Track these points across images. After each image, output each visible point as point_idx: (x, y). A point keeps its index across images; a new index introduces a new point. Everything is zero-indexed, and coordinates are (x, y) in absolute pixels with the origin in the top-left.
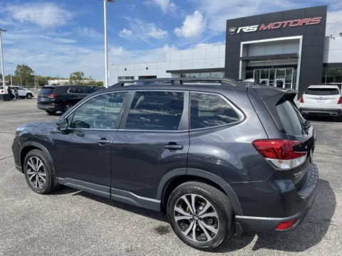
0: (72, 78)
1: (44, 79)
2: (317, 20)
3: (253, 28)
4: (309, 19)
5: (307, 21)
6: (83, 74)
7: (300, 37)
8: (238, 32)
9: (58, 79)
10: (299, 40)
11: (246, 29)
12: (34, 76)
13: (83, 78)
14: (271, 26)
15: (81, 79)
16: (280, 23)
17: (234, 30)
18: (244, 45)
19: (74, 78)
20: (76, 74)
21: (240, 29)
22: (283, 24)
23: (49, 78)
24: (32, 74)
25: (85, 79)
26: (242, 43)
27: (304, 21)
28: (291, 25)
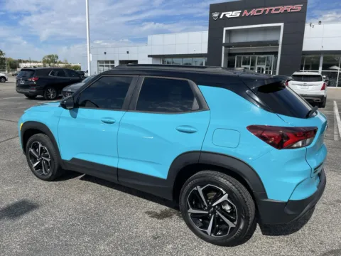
0: (45, 61)
1: (15, 62)
2: (298, 7)
3: (236, 14)
4: (291, 7)
5: (288, 8)
6: (57, 57)
7: (282, 25)
8: (221, 17)
9: (30, 62)
10: (280, 27)
11: (229, 14)
12: (4, 59)
13: (58, 61)
14: (253, 12)
15: (56, 63)
16: (263, 10)
17: (217, 15)
18: (227, 31)
19: (48, 62)
20: (49, 56)
21: (223, 14)
22: (265, 11)
23: (20, 61)
24: (2, 57)
25: (60, 62)
26: (225, 29)
27: (285, 8)
28: (273, 12)
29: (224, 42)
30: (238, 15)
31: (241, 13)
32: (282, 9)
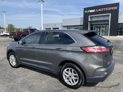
2: (116, 8)
3: (93, 11)
4: (113, 8)
5: (112, 8)
6: (32, 27)
7: (110, 14)
8: (88, 12)
11: (91, 11)
14: (100, 10)
16: (103, 9)
17: (86, 12)
20: (29, 27)
21: (88, 11)
23: (20, 29)
24: (14, 27)
26: (89, 16)
28: (107, 10)
29: (89, 21)
30: (94, 11)
31: (95, 11)
32: (110, 9)
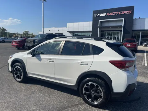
0: (24, 34)
1: (11, 34)
2: (130, 12)
3: (104, 14)
4: (127, 12)
5: (126, 12)
6: (29, 32)
8: (98, 16)
10: (122, 20)
11: (101, 15)
15: (28, 34)
16: (115, 13)
17: (96, 15)
20: (26, 32)
21: (98, 15)
22: (116, 13)
23: (13, 33)
24: (6, 32)
25: (30, 34)
26: (99, 21)
27: (125, 12)
28: (119, 14)
29: (99, 26)
30: (105, 15)
31: (106, 14)
32: (123, 13)
